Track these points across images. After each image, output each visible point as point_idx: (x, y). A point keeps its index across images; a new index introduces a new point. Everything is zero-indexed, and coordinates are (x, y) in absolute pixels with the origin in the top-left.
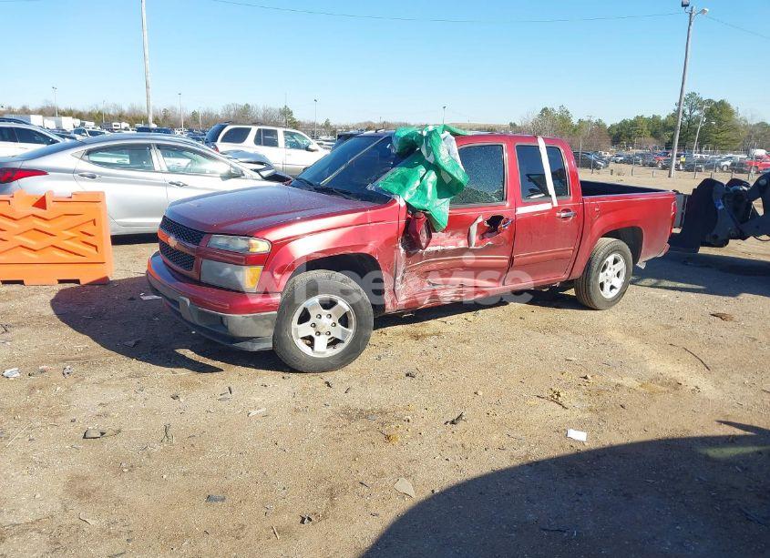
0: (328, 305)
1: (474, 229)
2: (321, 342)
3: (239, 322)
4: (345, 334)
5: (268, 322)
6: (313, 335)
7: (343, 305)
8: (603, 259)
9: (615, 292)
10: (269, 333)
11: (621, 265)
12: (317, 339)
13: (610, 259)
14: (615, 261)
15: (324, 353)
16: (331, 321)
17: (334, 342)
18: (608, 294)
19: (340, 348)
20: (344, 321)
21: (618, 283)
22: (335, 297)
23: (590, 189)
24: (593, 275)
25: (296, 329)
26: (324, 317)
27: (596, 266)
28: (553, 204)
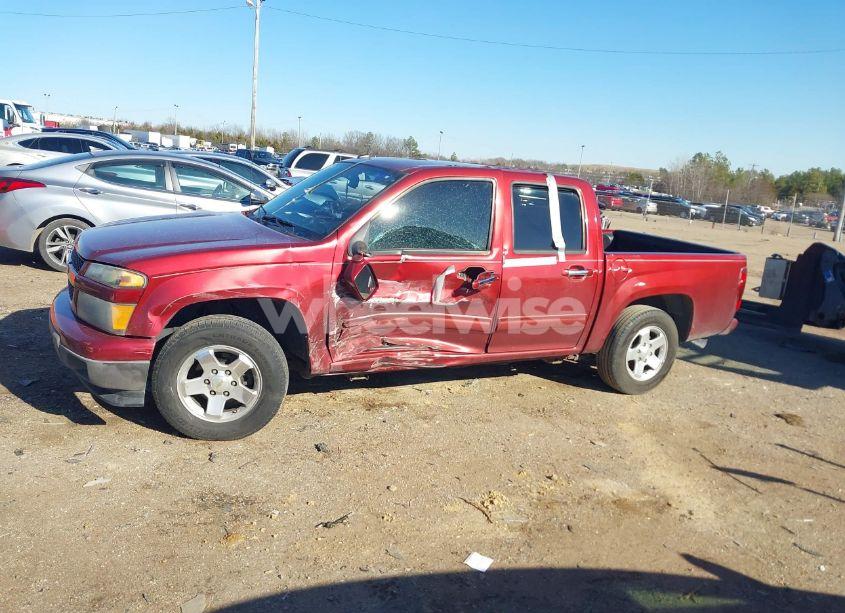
0: (228, 358)
1: (441, 281)
2: (216, 404)
3: (99, 368)
4: (246, 396)
5: (139, 373)
6: (208, 394)
7: (245, 360)
8: (633, 332)
9: (650, 374)
10: (140, 387)
11: (661, 340)
12: (211, 400)
13: (644, 332)
14: (653, 335)
15: (218, 417)
16: (230, 379)
17: (231, 405)
18: (639, 375)
19: (240, 413)
20: (249, 378)
21: (656, 363)
22: (236, 350)
24: (618, 350)
25: (183, 385)
26: (222, 373)
27: (622, 340)
28: (558, 258)
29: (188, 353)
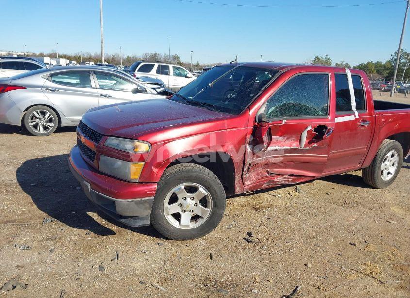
0: (191, 190)
1: (305, 135)
2: (186, 218)
3: (124, 205)
4: (204, 212)
5: (147, 205)
6: (181, 213)
7: (202, 190)
8: (385, 155)
9: (390, 176)
10: (147, 213)
11: (396, 158)
12: (183, 216)
13: (389, 154)
14: (392, 156)
15: (188, 226)
16: (194, 202)
17: (195, 218)
18: (386, 178)
19: (200, 222)
20: (204, 202)
21: (392, 170)
22: (196, 185)
23: (380, 105)
24: (377, 166)
25: (167, 208)
26: (188, 199)
27: (380, 159)
28: (355, 116)
29: (170, 189)
